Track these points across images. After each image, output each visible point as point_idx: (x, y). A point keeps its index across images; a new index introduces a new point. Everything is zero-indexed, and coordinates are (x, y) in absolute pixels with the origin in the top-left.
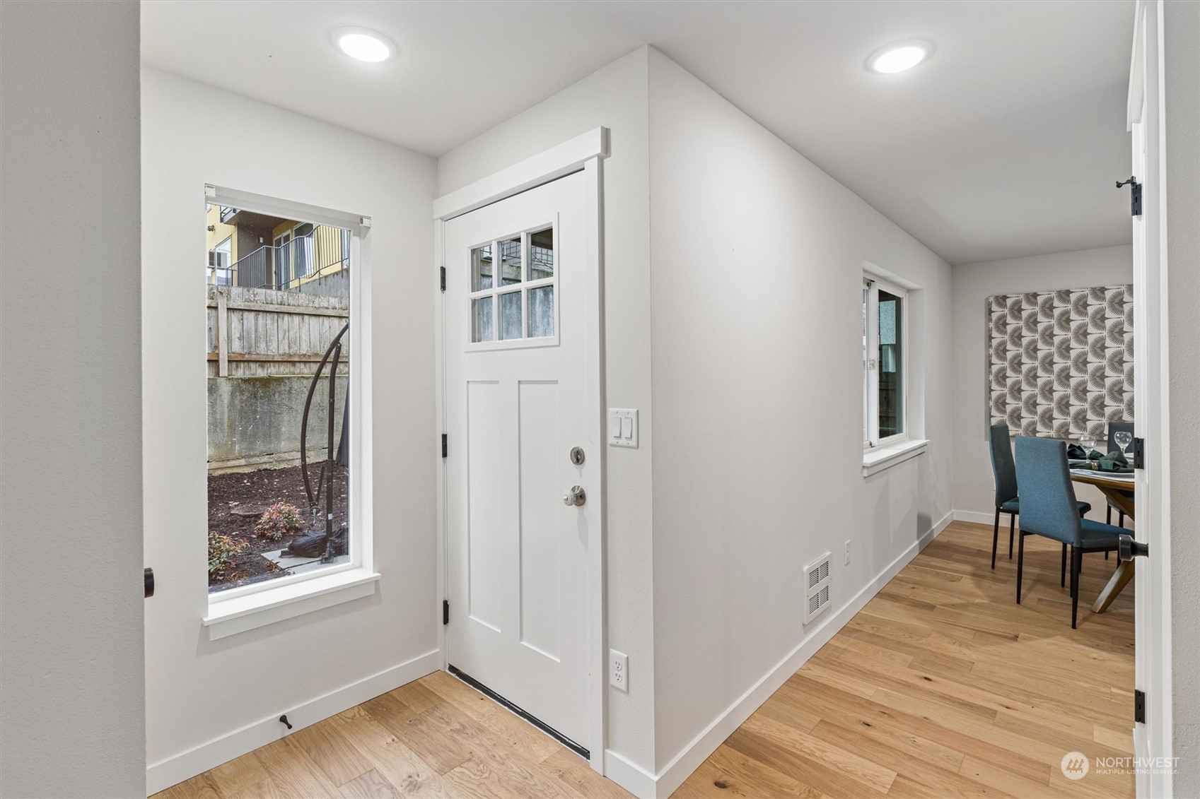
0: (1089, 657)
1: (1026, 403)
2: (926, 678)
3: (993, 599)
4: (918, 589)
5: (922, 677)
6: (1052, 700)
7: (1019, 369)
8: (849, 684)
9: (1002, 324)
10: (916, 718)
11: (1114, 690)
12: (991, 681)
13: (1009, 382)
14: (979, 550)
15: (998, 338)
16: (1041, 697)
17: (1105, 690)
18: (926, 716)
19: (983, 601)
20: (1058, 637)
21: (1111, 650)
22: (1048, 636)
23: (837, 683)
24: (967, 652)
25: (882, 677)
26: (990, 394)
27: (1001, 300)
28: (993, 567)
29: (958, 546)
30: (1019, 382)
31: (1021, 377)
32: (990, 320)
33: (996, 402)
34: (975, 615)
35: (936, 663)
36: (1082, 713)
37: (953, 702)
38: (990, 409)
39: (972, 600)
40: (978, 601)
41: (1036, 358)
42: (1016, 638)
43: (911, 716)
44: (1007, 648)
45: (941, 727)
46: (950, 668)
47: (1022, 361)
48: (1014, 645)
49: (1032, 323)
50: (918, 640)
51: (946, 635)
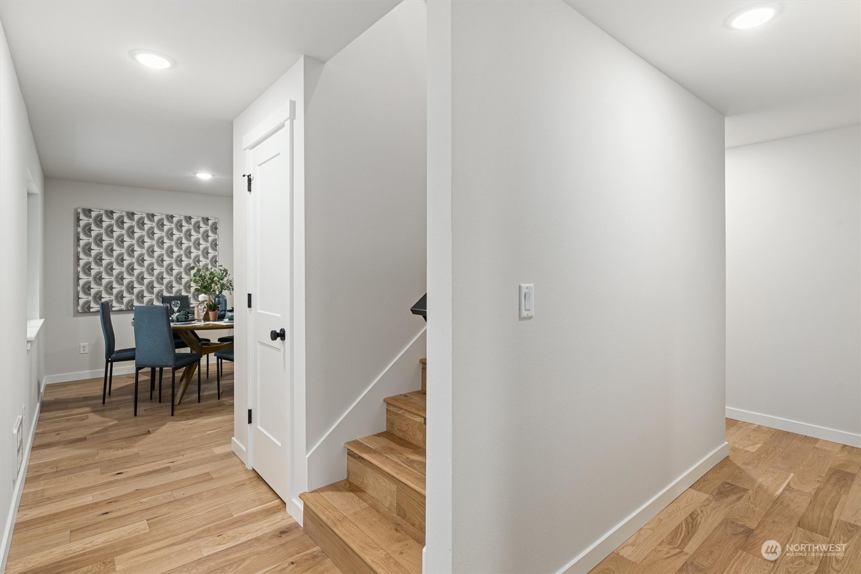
0: (188, 425)
1: (106, 287)
2: (118, 474)
3: (118, 419)
4: (62, 433)
5: (115, 474)
6: (188, 449)
7: (101, 263)
8: (71, 504)
9: (88, 230)
10: (132, 493)
11: (208, 432)
12: (154, 456)
13: (93, 272)
14: (84, 397)
15: (84, 240)
16: (183, 450)
17: (205, 434)
18: (136, 489)
19: (113, 423)
20: (168, 423)
21: (195, 418)
22: (164, 424)
23: (60, 508)
24: (129, 450)
25: (90, 488)
26: (78, 281)
27: (88, 212)
28: (104, 403)
29: (64, 399)
30: (100, 273)
31: (102, 269)
32: (79, 226)
33: (83, 287)
34: (117, 431)
35: (117, 464)
36: (204, 447)
37: (145, 475)
38: (78, 293)
39: (106, 425)
40: (111, 424)
41: (112, 256)
42: (149, 432)
43: (128, 494)
44: (149, 439)
45: (148, 489)
46: (128, 462)
47: (103, 258)
48: (150, 436)
49: (110, 231)
50: (93, 459)
51: (109, 449)
